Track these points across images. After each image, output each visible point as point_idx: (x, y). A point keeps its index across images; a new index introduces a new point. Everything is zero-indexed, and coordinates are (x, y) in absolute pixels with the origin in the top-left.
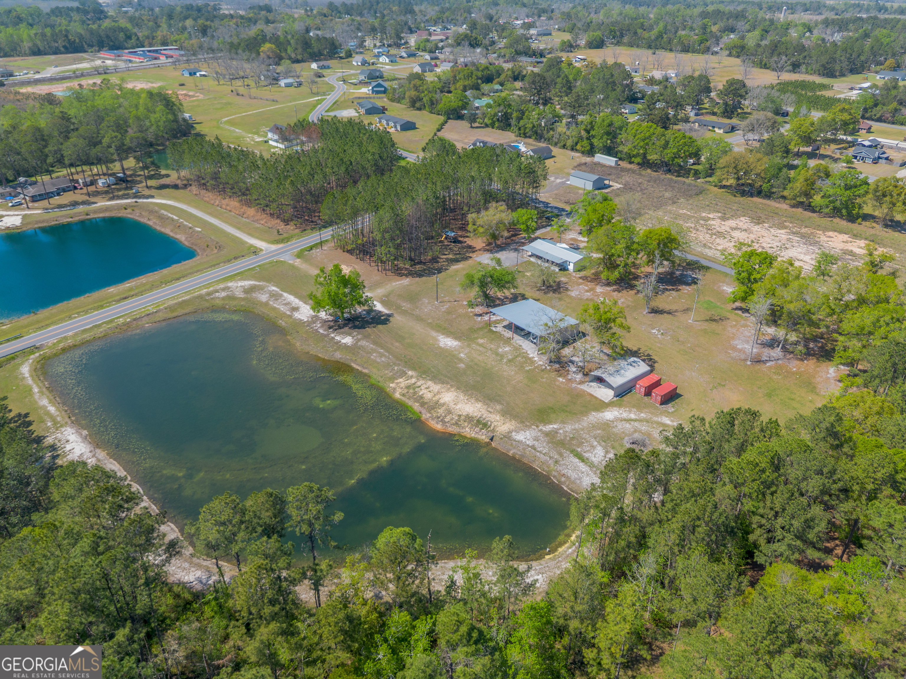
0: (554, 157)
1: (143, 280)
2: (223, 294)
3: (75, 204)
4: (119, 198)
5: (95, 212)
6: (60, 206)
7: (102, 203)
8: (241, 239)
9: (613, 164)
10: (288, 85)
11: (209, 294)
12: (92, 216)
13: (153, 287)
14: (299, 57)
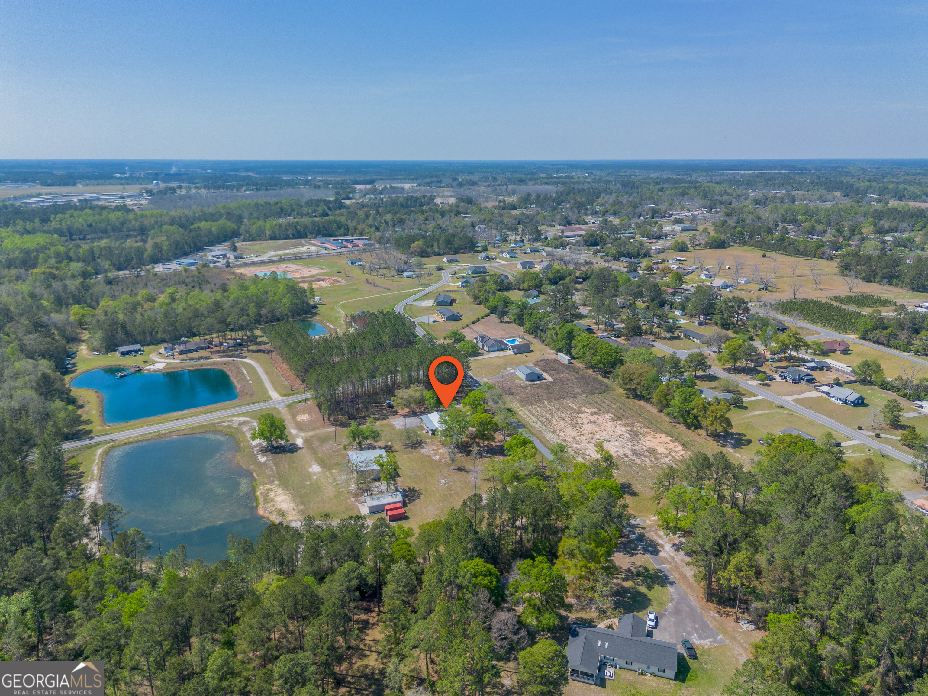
0: (532, 351)
1: (193, 410)
2: (227, 424)
3: (201, 358)
4: (228, 356)
5: (207, 365)
6: (192, 359)
7: (217, 359)
8: (267, 390)
9: (566, 362)
10: (408, 277)
11: (219, 423)
12: (205, 367)
13: (196, 415)
14: (441, 251)
